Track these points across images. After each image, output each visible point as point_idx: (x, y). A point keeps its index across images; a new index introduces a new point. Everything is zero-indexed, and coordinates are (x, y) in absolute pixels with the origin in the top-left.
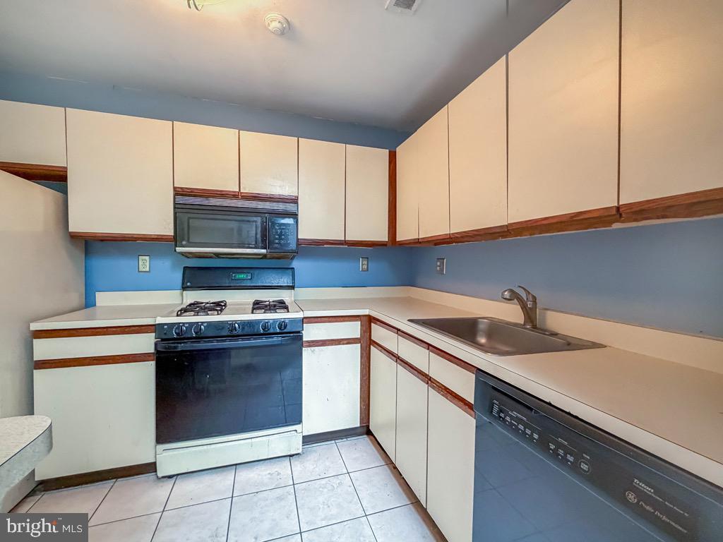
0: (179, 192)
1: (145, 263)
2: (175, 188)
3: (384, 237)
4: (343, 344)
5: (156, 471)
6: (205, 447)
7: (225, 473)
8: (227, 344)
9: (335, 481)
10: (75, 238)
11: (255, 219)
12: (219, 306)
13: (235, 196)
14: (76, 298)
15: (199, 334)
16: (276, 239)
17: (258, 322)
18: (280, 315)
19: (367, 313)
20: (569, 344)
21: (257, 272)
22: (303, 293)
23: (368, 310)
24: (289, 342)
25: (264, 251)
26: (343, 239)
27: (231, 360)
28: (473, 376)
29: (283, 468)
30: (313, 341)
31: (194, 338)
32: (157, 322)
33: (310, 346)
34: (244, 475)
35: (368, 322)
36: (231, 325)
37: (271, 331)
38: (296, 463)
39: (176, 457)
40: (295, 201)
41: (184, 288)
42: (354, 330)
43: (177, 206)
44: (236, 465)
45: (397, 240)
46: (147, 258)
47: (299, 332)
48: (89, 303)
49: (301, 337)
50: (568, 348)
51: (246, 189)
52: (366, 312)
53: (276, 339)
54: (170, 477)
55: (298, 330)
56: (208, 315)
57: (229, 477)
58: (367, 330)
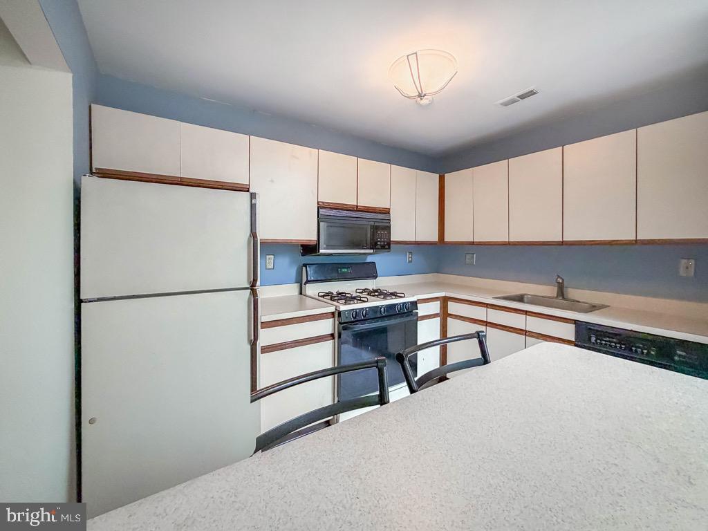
0: (321, 206)
1: (270, 260)
2: (319, 203)
3: (436, 238)
4: (432, 318)
8: (386, 323)
13: (354, 208)
16: (379, 242)
17: (394, 305)
20: (594, 306)
21: (353, 266)
25: (372, 251)
26: (414, 240)
27: (388, 334)
28: (574, 326)
31: (363, 320)
35: (445, 301)
37: (402, 311)
40: (388, 212)
43: (322, 217)
45: (446, 240)
46: (272, 257)
50: (594, 308)
51: (361, 203)
52: (443, 294)
58: (444, 307)
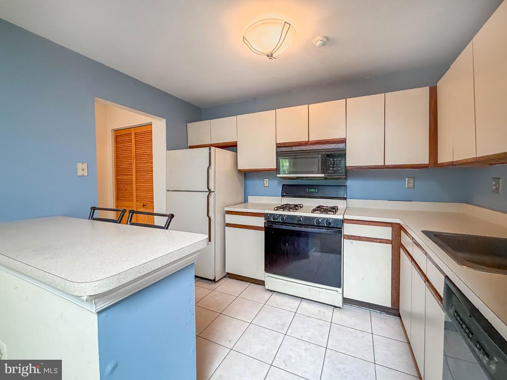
0: (278, 146)
1: (266, 182)
2: (277, 144)
3: (425, 160)
4: (376, 242)
5: (265, 286)
6: (286, 282)
7: (295, 300)
9: (360, 334)
10: (240, 171)
11: (318, 156)
12: (296, 207)
13: (307, 143)
14: (241, 198)
15: (285, 221)
16: (331, 167)
17: (313, 218)
18: (330, 216)
19: (398, 222)
21: (320, 188)
22: (353, 203)
23: (399, 220)
24: (332, 233)
25: (323, 175)
26: (383, 164)
29: (329, 311)
30: (351, 236)
31: (281, 223)
32: (265, 212)
33: (348, 239)
34: (304, 304)
35: (398, 229)
36: (299, 218)
37: (321, 225)
38: (337, 312)
39: (275, 281)
40: (344, 141)
41: (283, 196)
42: (386, 233)
43: (278, 153)
44: (302, 298)
45: (438, 163)
46: (268, 180)
47: (341, 228)
48: (246, 201)
49: (341, 232)
51: (312, 139)
53: (324, 230)
54: (271, 291)
55: (339, 226)
56: (290, 211)
57: (296, 303)
58: (397, 235)
